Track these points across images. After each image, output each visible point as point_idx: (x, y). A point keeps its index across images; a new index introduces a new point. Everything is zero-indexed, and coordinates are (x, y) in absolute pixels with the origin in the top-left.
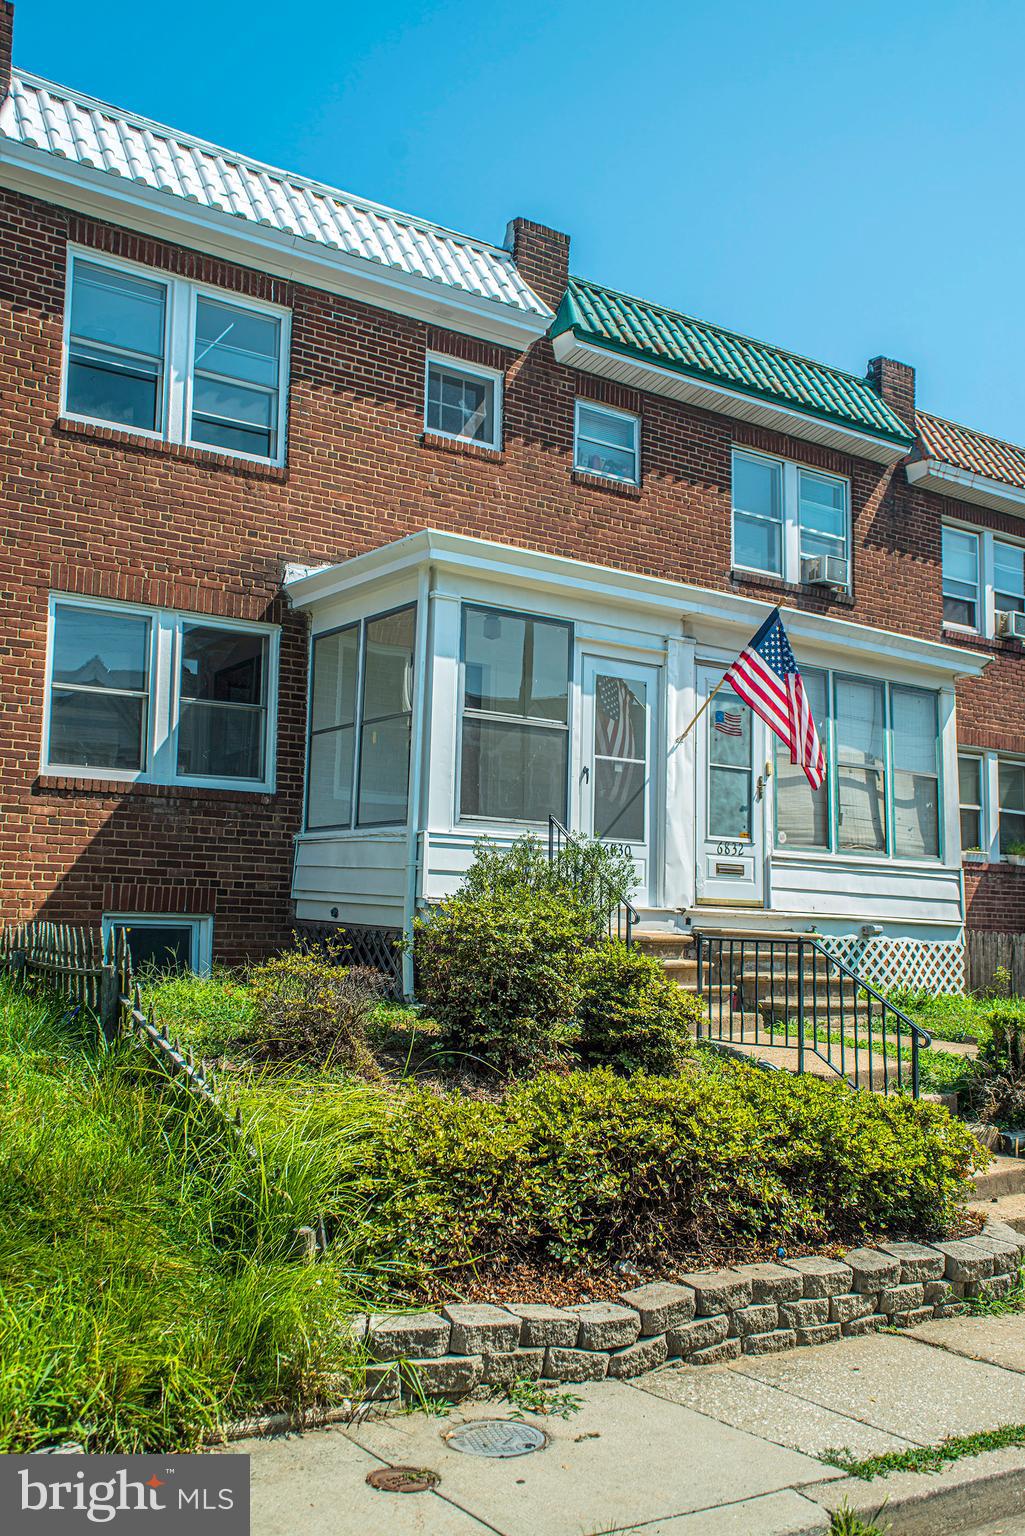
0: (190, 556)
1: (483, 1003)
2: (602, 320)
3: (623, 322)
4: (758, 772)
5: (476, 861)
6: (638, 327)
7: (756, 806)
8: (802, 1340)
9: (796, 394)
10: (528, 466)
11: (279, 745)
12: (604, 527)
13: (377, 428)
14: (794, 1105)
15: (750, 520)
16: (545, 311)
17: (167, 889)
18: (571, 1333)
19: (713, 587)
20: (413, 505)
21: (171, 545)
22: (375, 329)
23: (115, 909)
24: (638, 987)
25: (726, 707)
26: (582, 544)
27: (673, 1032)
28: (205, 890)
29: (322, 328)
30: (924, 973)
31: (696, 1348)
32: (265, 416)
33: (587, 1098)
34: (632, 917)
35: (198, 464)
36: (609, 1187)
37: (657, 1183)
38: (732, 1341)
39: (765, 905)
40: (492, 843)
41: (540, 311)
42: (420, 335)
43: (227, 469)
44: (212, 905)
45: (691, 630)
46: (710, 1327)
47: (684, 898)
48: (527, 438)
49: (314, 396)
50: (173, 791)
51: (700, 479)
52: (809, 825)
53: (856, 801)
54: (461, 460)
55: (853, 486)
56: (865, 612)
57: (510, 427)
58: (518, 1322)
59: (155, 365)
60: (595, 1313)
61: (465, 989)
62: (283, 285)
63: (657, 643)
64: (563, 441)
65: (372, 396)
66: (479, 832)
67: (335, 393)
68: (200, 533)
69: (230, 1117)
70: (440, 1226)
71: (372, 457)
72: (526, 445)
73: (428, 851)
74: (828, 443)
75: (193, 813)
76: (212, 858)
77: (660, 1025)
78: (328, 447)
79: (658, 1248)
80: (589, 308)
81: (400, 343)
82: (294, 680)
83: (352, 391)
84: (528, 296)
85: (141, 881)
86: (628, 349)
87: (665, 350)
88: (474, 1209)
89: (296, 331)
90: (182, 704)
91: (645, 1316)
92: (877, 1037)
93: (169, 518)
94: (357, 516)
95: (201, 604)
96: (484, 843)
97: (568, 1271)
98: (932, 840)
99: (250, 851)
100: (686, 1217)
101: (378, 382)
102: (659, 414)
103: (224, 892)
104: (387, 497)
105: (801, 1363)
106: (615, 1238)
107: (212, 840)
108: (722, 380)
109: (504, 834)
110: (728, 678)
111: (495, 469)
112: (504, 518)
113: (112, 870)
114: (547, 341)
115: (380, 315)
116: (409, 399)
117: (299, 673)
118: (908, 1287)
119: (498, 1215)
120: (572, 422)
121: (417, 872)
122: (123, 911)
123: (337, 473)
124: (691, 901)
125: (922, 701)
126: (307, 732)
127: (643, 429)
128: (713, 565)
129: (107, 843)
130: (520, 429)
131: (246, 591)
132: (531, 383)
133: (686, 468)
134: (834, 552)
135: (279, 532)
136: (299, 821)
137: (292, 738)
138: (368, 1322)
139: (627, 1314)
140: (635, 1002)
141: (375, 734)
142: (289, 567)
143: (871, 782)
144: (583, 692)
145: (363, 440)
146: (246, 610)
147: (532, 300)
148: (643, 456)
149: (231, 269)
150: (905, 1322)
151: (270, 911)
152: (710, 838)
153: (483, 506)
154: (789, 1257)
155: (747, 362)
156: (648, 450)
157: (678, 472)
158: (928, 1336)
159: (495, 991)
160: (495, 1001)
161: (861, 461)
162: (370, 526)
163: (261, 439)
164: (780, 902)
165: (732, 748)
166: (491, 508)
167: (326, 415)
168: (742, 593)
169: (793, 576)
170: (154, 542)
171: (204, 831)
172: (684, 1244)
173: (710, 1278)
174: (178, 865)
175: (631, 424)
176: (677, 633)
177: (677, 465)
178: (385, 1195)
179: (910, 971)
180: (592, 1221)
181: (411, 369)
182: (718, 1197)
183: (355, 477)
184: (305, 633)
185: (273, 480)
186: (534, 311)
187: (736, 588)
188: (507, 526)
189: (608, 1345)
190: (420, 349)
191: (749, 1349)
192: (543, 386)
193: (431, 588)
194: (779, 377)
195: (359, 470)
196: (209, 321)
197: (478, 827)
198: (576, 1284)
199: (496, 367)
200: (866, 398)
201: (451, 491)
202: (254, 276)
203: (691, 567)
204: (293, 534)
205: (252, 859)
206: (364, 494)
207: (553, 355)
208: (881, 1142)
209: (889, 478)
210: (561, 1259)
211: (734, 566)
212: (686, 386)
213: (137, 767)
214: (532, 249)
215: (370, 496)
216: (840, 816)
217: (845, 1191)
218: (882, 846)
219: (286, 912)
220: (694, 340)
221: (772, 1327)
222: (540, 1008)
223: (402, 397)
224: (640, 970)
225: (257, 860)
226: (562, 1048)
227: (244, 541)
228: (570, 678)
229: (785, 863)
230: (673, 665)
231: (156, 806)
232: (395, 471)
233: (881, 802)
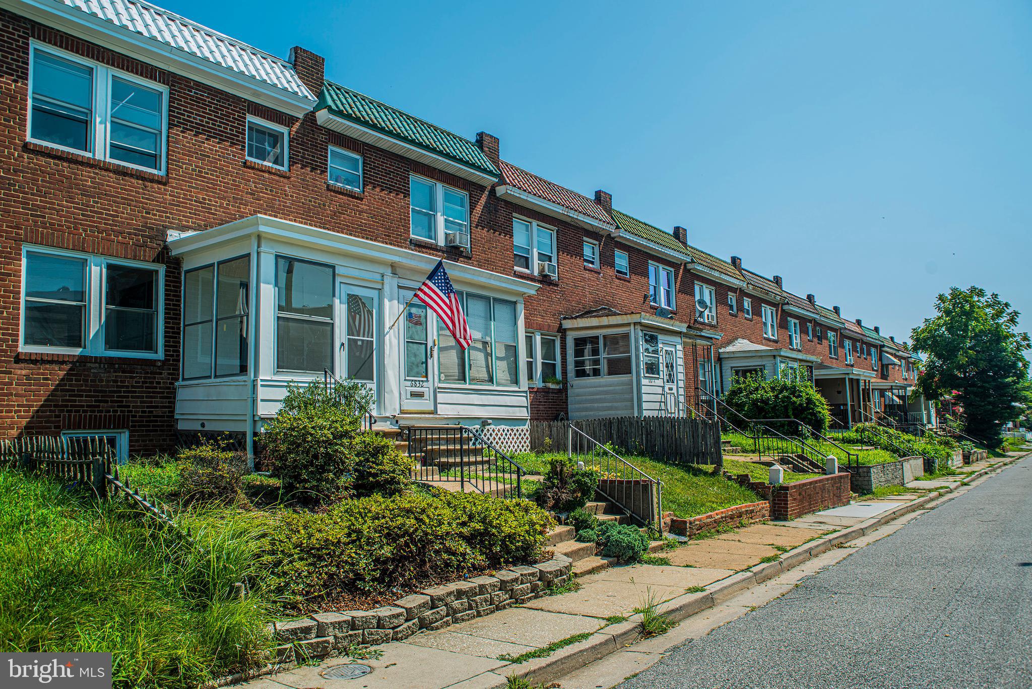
0: (110, 225)
1: (306, 467)
2: (343, 104)
3: (354, 106)
4: (430, 344)
5: (288, 394)
6: (361, 109)
7: (430, 361)
8: (479, 615)
9: (442, 149)
10: (303, 180)
11: (166, 332)
12: (344, 214)
13: (219, 156)
14: (468, 506)
15: (419, 212)
16: (312, 97)
17: (101, 416)
18: (375, 622)
19: (401, 247)
20: (240, 199)
21: (98, 218)
22: (217, 101)
23: (69, 428)
24: (383, 455)
25: (414, 310)
26: (333, 223)
27: (402, 477)
28: (124, 416)
29: (187, 99)
30: (511, 443)
31: (432, 623)
32: (153, 146)
33: (373, 509)
34: (372, 421)
35: (114, 172)
36: (387, 551)
37: (410, 547)
38: (448, 618)
39: (435, 412)
40: (296, 384)
41: (310, 97)
42: (243, 106)
43: (132, 176)
44: (128, 424)
45: (395, 270)
46: (438, 613)
47: (395, 410)
48: (303, 165)
49: (183, 137)
50: (103, 360)
51: (394, 190)
52: (455, 371)
53: (478, 358)
54: (266, 175)
55: (470, 197)
56: (477, 261)
57: (293, 158)
58: (350, 618)
59: (87, 114)
60: (384, 612)
61: (295, 460)
62: (164, 73)
63: (378, 277)
64: (322, 167)
65: (216, 138)
66: (289, 378)
67: (195, 135)
68: (116, 211)
69: (185, 532)
70: (306, 577)
71: (216, 172)
72: (302, 168)
73: (260, 389)
74: (457, 174)
75: (115, 372)
76: (128, 397)
77: (394, 473)
78: (191, 165)
79: (411, 579)
80: (335, 97)
81: (232, 110)
82: (174, 296)
83: (205, 134)
84: (303, 88)
85: (84, 411)
86: (357, 120)
87: (376, 122)
88: (322, 567)
89: (172, 100)
90: (107, 309)
91: (409, 610)
92: (493, 475)
93: (97, 202)
94: (208, 204)
95: (117, 252)
96: (291, 384)
97: (367, 594)
98: (514, 377)
99: (149, 392)
100: (423, 562)
101: (220, 131)
102: (372, 155)
103: (135, 416)
104: (225, 194)
105: (480, 624)
106: (390, 576)
107: (127, 387)
108: (405, 139)
109: (303, 379)
110: (416, 295)
111: (286, 181)
112: (291, 208)
113: (67, 406)
114: (313, 113)
115: (219, 93)
116: (237, 140)
117: (176, 291)
118: (524, 586)
119: (334, 569)
120: (327, 157)
121: (254, 401)
122: (74, 429)
123: (197, 180)
124: (398, 411)
125: (508, 307)
126: (182, 325)
127: (364, 163)
128: (401, 236)
129: (62, 390)
130: (299, 160)
131: (144, 245)
132: (305, 135)
133: (387, 184)
134: (461, 230)
135: (164, 212)
136: (178, 375)
137: (173, 328)
138: (275, 626)
139: (399, 610)
140: (382, 462)
141: (225, 326)
142: (169, 232)
143: (485, 348)
144: (340, 303)
145: (211, 162)
146: (145, 256)
147: (304, 91)
148: (364, 177)
149: (132, 62)
150: (523, 601)
151: (162, 426)
152: (407, 378)
153: (279, 201)
154: (470, 578)
155: (417, 131)
156: (367, 174)
157: (383, 186)
158: (534, 606)
159: (312, 461)
160: (312, 466)
161: (474, 184)
162: (216, 210)
163: (152, 159)
164: (443, 410)
165: (417, 332)
166: (283, 202)
167: (190, 147)
168: (416, 250)
169: (441, 242)
170: (88, 216)
171: (121, 382)
172: (422, 576)
173: (436, 590)
174: (107, 402)
175: (357, 160)
176: (388, 272)
177: (382, 182)
178: (278, 563)
179: (505, 442)
180: (378, 569)
181: (238, 124)
182: (437, 552)
183: (207, 183)
184: (180, 270)
185: (160, 183)
186: (307, 97)
187: (413, 248)
188: (292, 212)
189: (392, 626)
190: (243, 114)
191: (456, 621)
192: (311, 137)
193: (259, 247)
194: (433, 139)
195: (209, 179)
196: (119, 90)
197: (287, 376)
198: (372, 600)
199: (285, 125)
200: (476, 152)
201: (261, 192)
202: (147, 67)
203: (390, 236)
204: (171, 213)
205: (151, 397)
206: (212, 192)
207: (316, 121)
208: (510, 520)
209: (487, 193)
210: (364, 588)
211: (412, 236)
212: (386, 142)
213: (80, 346)
214: (304, 64)
215: (216, 193)
216: (470, 365)
217: (494, 544)
218: (491, 380)
219: (172, 426)
220: (390, 117)
221: (465, 610)
222: (336, 468)
223: (233, 139)
224: (383, 447)
225: (154, 397)
226: (346, 488)
227: (142, 216)
228: (334, 295)
229: (444, 390)
230: (387, 288)
231: (93, 368)
232: (230, 180)
233: (489, 358)
